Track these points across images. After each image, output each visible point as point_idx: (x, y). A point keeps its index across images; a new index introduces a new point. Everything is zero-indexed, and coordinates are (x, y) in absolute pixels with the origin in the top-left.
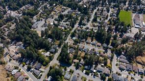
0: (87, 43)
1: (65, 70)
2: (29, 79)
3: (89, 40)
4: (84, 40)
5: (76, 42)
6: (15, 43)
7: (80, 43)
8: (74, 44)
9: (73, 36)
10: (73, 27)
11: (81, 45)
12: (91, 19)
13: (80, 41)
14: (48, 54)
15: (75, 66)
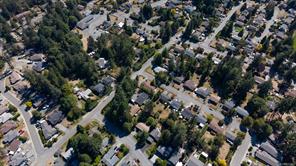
0: (186, 88)
1: (111, 141)
2: (28, 142)
3: (194, 80)
4: (182, 78)
5: (159, 80)
6: (31, 55)
7: (167, 84)
8: (152, 84)
9: (157, 63)
10: (166, 40)
11: (168, 90)
12: (217, 30)
13: (170, 80)
14: (86, 93)
15: (137, 137)
